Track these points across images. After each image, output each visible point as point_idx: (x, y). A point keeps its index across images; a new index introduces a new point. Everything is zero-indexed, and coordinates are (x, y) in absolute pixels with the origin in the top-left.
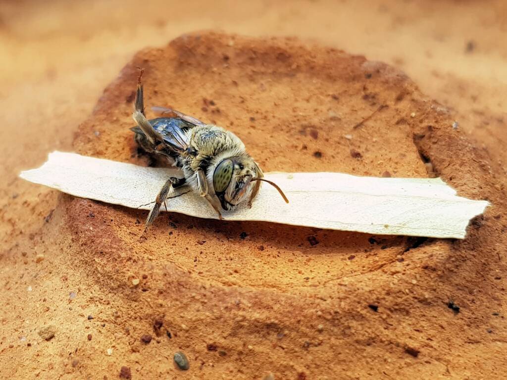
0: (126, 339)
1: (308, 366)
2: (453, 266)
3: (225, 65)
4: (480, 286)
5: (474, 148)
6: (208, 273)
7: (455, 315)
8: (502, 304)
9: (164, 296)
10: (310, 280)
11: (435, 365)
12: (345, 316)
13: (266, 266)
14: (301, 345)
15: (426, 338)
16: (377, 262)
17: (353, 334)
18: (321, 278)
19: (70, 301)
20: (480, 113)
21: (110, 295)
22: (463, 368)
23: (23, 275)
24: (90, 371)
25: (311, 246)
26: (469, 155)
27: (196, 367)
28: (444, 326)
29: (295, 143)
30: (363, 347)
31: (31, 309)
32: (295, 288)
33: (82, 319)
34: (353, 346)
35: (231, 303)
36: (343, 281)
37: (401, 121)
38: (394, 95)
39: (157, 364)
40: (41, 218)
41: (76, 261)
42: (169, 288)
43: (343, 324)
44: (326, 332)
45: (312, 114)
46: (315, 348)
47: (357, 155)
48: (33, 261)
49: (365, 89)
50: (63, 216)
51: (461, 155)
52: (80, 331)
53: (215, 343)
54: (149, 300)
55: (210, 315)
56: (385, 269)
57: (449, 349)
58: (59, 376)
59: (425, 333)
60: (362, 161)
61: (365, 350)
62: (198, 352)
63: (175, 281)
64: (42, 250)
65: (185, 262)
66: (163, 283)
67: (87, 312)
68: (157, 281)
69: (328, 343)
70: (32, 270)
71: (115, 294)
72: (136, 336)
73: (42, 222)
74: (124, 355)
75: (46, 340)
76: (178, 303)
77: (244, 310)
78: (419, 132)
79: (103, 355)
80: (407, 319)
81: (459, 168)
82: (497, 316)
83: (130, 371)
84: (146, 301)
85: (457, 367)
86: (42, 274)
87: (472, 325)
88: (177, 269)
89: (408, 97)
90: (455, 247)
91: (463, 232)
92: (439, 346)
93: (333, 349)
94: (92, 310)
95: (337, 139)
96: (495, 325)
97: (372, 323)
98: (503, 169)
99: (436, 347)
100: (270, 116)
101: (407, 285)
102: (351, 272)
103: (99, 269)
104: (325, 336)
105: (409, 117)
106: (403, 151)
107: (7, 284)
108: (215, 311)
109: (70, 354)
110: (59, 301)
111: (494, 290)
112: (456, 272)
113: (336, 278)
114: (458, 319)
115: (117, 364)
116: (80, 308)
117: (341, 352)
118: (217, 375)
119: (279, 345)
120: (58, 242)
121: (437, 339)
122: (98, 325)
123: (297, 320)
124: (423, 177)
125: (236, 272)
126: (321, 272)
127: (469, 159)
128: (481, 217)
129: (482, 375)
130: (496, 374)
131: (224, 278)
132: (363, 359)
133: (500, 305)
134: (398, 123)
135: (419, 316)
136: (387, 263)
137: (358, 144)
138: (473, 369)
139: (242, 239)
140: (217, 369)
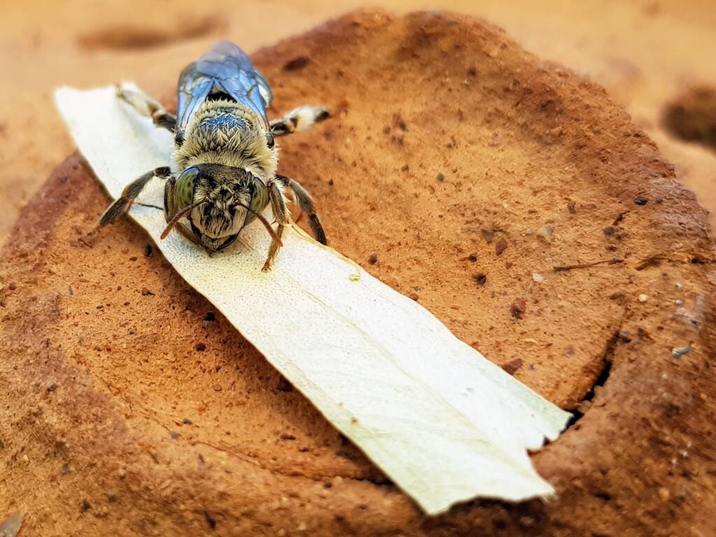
3: (466, 81)
9: (8, 324)
10: (187, 426)
12: (156, 502)
14: (78, 500)
25: (274, 389)
29: (464, 244)
35: (46, 384)
37: (621, 298)
43: (148, 511)
44: (118, 506)
46: (93, 517)
47: (518, 312)
49: (620, 219)
60: (514, 324)
66: (19, 307)
68: (18, 301)
69: (113, 524)
76: (9, 343)
77: (50, 402)
78: (627, 330)
95: (521, 272)
100: (467, 185)
101: (289, 522)
105: (636, 300)
106: (577, 344)
119: (58, 481)
123: (92, 461)
125: (110, 350)
134: (613, 298)
136: (308, 475)
137: (540, 296)
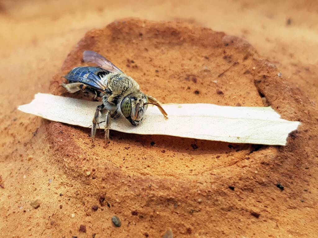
0: (83, 208)
1: (193, 224)
2: (279, 162)
3: (140, 39)
4: (296, 173)
5: (291, 89)
6: (132, 168)
7: (281, 192)
8: (310, 184)
9: (105, 182)
10: (193, 171)
11: (269, 223)
12: (214, 194)
13: (167, 163)
14: (188, 212)
15: (264, 206)
16: (234, 160)
17: (220, 204)
18: (200, 170)
19: (49, 185)
20: (295, 65)
21: (73, 181)
22: (286, 224)
23: (20, 168)
24: (61, 227)
25: (193, 150)
26: (288, 92)
27: (125, 225)
28: (274, 199)
29: (183, 86)
30: (226, 212)
31: (25, 189)
32: (184, 176)
33: (56, 196)
34: (220, 211)
35: (146, 186)
36: (213, 172)
37: (247, 72)
38: (242, 56)
39: (102, 223)
40: (31, 133)
41: (52, 160)
42: (108, 176)
43: (213, 198)
44: (203, 203)
45: (193, 67)
46: (196, 213)
47: (220, 93)
48: (26, 159)
49: (224, 52)
50: (44, 132)
51: (284, 93)
52: (55, 203)
53: (136, 210)
54: (96, 184)
55: (133, 193)
56: (238, 164)
57: (278, 213)
58: (43, 230)
59: (263, 204)
60: (223, 97)
61: (227, 214)
62: (126, 216)
63: (112, 173)
64: (32, 153)
65: (117, 161)
66: (105, 174)
67: (59, 192)
68: (101, 173)
69: (205, 210)
70: (26, 165)
71: (76, 180)
72: (89, 206)
73: (31, 135)
74: (82, 218)
75: (35, 208)
76: (114, 186)
77: (154, 190)
78: (257, 79)
79: (69, 218)
80: (252, 195)
81: (282, 101)
82: (307, 192)
83: (85, 227)
84: (95, 185)
85: (282, 224)
86: (32, 168)
87: (292, 198)
88: (113, 165)
89: (251, 57)
90: (281, 150)
91: (285, 141)
92: (272, 211)
93: (208, 214)
94: (62, 190)
95: (208, 83)
96: (306, 197)
97: (231, 197)
98: (309, 100)
99: (269, 211)
100: (167, 69)
101: (251, 174)
102: (218, 166)
103: (66, 165)
104: (203, 206)
105: (252, 70)
106: (248, 90)
107: (11, 173)
108: (136, 191)
109: (49, 217)
110: (42, 184)
111: (304, 176)
112: (281, 166)
113: (209, 170)
114: (283, 194)
115: (77, 223)
116: (55, 189)
117: (213, 215)
118: (138, 230)
119: (176, 211)
120: (41, 148)
121: (270, 206)
122: (66, 199)
123: (185, 196)
124: (260, 106)
125: (148, 166)
126: (200, 166)
127: (288, 95)
128: (296, 132)
129: (298, 228)
130: (306, 227)
131: (141, 171)
132: (226, 220)
133: (308, 185)
134: (245, 73)
135: (259, 192)
136: (239, 160)
137: (221, 86)
138: (292, 225)
139: (152, 146)
140: (137, 226)
